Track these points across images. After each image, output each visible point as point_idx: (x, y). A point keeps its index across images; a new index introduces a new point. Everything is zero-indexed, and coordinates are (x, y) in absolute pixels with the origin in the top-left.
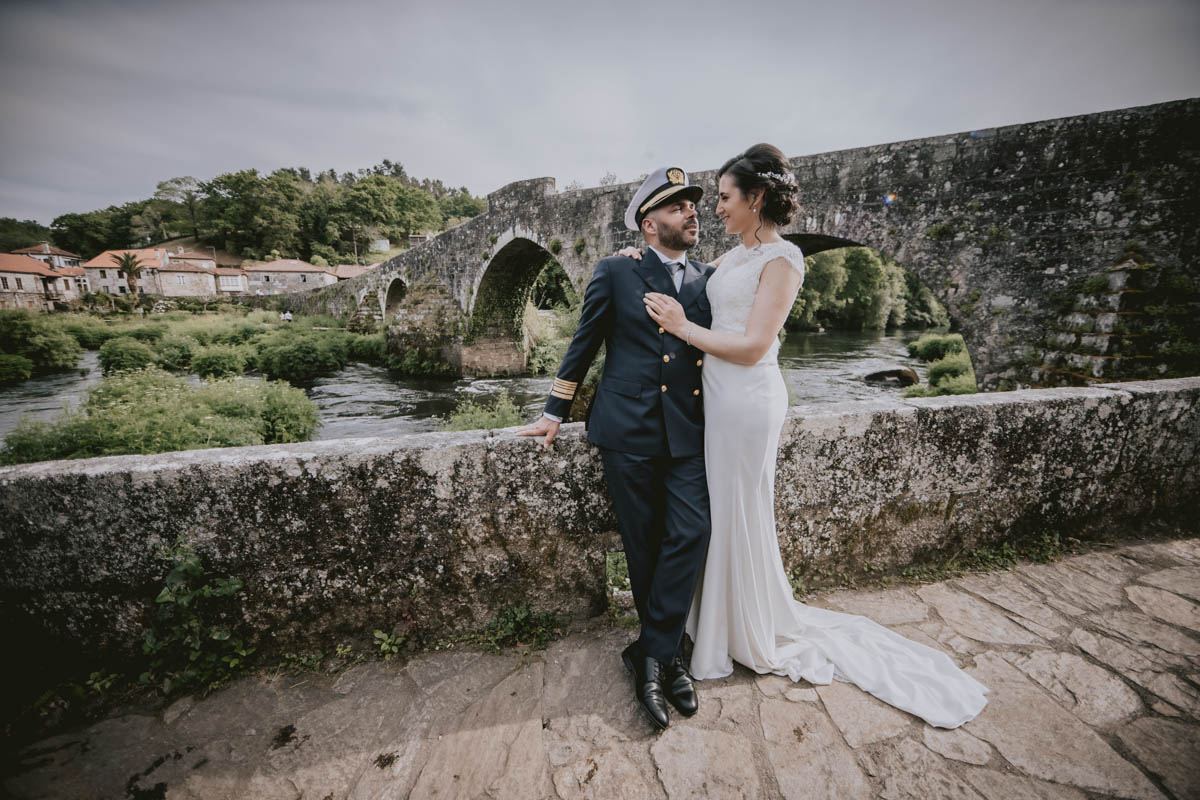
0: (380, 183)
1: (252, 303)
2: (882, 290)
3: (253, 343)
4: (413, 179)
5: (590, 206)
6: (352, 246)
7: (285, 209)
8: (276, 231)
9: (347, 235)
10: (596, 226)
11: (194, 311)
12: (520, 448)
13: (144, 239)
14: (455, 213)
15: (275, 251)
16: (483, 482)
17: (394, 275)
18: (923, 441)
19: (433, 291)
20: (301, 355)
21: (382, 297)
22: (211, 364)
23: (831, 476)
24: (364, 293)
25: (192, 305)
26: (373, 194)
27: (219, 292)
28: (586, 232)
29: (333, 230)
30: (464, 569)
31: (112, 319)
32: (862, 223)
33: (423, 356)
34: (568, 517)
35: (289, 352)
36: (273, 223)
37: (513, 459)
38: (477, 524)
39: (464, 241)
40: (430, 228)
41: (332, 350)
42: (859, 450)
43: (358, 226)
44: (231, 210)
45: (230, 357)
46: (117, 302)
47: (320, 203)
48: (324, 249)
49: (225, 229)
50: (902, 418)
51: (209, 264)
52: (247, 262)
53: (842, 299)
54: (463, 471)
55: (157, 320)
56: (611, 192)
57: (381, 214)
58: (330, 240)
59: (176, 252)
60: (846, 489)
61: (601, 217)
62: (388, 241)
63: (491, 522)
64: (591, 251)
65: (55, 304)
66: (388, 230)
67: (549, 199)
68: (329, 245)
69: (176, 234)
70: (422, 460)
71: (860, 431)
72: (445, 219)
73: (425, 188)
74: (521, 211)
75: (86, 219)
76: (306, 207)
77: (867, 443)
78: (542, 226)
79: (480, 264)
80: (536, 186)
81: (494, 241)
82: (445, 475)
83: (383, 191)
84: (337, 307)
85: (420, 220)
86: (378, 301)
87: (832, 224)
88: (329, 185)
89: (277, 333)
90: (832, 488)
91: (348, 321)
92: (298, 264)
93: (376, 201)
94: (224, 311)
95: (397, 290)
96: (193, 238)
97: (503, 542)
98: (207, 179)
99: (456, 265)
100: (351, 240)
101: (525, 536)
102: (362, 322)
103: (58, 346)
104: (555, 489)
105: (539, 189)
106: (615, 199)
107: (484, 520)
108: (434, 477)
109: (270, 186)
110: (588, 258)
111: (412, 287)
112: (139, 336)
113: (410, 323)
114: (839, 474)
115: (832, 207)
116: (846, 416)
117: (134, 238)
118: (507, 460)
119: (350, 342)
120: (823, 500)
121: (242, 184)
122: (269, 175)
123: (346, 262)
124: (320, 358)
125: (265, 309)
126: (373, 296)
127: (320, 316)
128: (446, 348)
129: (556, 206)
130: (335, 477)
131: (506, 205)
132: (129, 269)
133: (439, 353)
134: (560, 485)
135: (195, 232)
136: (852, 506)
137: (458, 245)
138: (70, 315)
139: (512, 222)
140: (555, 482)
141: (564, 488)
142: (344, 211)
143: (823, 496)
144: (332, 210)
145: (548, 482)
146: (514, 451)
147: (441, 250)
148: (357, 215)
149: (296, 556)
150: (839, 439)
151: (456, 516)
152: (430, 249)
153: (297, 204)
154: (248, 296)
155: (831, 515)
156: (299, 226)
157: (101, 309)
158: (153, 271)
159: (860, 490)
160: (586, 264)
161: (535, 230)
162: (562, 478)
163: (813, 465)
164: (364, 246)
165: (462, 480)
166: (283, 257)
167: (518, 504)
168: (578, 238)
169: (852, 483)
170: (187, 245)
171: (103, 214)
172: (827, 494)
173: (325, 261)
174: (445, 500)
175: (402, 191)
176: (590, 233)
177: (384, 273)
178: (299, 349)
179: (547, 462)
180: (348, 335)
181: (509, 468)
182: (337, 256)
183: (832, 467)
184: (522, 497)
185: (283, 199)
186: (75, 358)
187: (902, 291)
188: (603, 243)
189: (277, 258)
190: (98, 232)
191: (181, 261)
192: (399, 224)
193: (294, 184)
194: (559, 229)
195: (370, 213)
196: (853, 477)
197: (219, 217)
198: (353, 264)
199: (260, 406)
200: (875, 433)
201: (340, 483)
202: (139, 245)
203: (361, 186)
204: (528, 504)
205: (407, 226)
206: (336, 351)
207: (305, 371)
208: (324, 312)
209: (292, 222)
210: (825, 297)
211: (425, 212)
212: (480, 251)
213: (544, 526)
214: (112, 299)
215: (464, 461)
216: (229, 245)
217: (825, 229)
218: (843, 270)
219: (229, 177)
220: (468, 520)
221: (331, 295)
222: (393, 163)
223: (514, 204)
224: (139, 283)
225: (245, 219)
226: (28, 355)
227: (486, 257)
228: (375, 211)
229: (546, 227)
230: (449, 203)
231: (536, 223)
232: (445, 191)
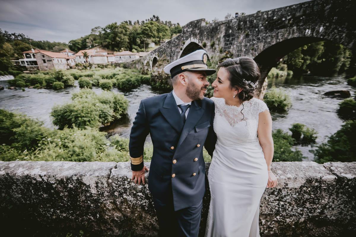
0: (152, 24)
1: (117, 65)
2: (340, 55)
3: (116, 78)
4: (162, 21)
5: (217, 29)
6: (144, 46)
7: (125, 35)
8: (122, 42)
9: (142, 42)
10: (219, 37)
11: (102, 68)
12: (121, 179)
13: (89, 46)
14: (175, 32)
15: (122, 49)
16: (108, 190)
17: (154, 56)
18: (338, 193)
19: (165, 61)
20: (127, 82)
21: (151, 63)
22: (104, 85)
23: (277, 203)
24: (146, 62)
25: (101, 66)
26: (149, 28)
27: (108, 62)
28: (215, 39)
29: (138, 41)
30: (107, 217)
31: (83, 71)
32: (333, 30)
33: (162, 83)
34: (145, 205)
35: (124, 81)
36: (121, 39)
37: (119, 183)
38: (109, 203)
39: (175, 44)
40: (167, 38)
41: (136, 81)
42: (295, 194)
43: (145, 39)
44: (110, 36)
45: (108, 83)
46: (84, 66)
47: (134, 32)
48: (136, 47)
49: (109, 42)
50: (325, 182)
51: (105, 53)
52: (115, 52)
53: (320, 60)
54: (100, 185)
55: (93, 71)
56: (225, 23)
57: (152, 34)
58: (137, 44)
59: (97, 50)
60: (285, 210)
61: (221, 33)
62: (154, 44)
63: (114, 203)
64: (216, 46)
65: (70, 67)
66: (154, 40)
67: (203, 27)
68: (137, 46)
69: (97, 45)
70: (83, 180)
71: (297, 185)
72: (172, 35)
73: (166, 24)
74: (193, 32)
75: (76, 41)
76: (130, 34)
77: (301, 191)
78: (200, 37)
79: (179, 52)
80: (199, 22)
81: (184, 43)
82: (93, 185)
83: (153, 27)
84: (139, 66)
85: (164, 36)
86: (149, 64)
87: (318, 32)
88: (137, 26)
89: (122, 75)
90: (277, 208)
91: (141, 71)
92: (128, 52)
93: (151, 30)
94: (109, 68)
95: (155, 61)
96: (101, 45)
97: (120, 210)
98: (104, 27)
99: (172, 52)
100: (143, 44)
101: (128, 210)
102: (145, 71)
103: (69, 79)
104: (138, 195)
105: (199, 23)
106: (226, 26)
107: (111, 202)
108: (89, 186)
109: (120, 27)
110: (215, 49)
111: (159, 60)
112: (88, 76)
113: (158, 72)
114: (282, 203)
115: (319, 24)
116: (289, 178)
117: (87, 46)
118: (116, 183)
119: (142, 78)
120: (271, 213)
121: (113, 27)
122: (120, 24)
123: (142, 51)
124: (133, 83)
125: (120, 67)
126: (148, 63)
127: (134, 69)
128: (169, 80)
129: (205, 30)
130: (54, 183)
131: (188, 30)
132: (86, 56)
133: (167, 81)
134: (140, 194)
135: (101, 43)
136: (288, 216)
137: (173, 45)
138: (73, 70)
139: (190, 36)
140: (138, 192)
141: (142, 195)
142: (141, 34)
143: (271, 211)
144: (138, 34)
145: (135, 192)
146: (119, 180)
147: (168, 47)
148: (145, 35)
149: (48, 205)
150: (283, 188)
151: (100, 200)
152: (165, 47)
153: (128, 33)
154: (115, 63)
155: (275, 219)
156: (129, 40)
157: (80, 68)
158: (92, 56)
159: (294, 211)
160: (214, 51)
161: (198, 39)
162: (140, 192)
163: (267, 198)
164: (147, 46)
165: (100, 188)
166: (124, 50)
167: (124, 199)
168: (212, 41)
169: (289, 207)
170: (100, 47)
171: (80, 40)
172: (274, 210)
173: (136, 51)
174: (95, 194)
175: (158, 26)
176: (217, 39)
177: (151, 55)
178: (127, 80)
179: (133, 185)
180: (141, 75)
181: (118, 186)
182: (139, 49)
183: (278, 200)
184: (125, 196)
185: (124, 31)
186: (73, 83)
187: (349, 55)
188: (221, 43)
189: (123, 51)
190: (79, 45)
191: (98, 53)
192: (158, 37)
193: (127, 26)
194: (206, 38)
195: (149, 35)
196: (290, 205)
197: (107, 39)
198: (144, 51)
199: (112, 100)
200: (306, 187)
201: (56, 184)
202: (88, 48)
203: (146, 25)
204: (128, 199)
205: (160, 38)
206: (137, 80)
207: (128, 87)
208: (135, 68)
209: (126, 39)
210: (313, 59)
211: (165, 33)
212: (180, 47)
213: (135, 207)
214: (82, 65)
215: (99, 181)
216: (110, 47)
217: (314, 34)
218: (322, 48)
219: (109, 26)
220: (105, 202)
221: (137, 62)
222: (156, 16)
223: (191, 29)
224: (88, 60)
225: (114, 39)
226: (63, 82)
227: (181, 49)
228: (150, 34)
229: (201, 38)
230: (173, 29)
231: (198, 36)
232: (172, 25)
